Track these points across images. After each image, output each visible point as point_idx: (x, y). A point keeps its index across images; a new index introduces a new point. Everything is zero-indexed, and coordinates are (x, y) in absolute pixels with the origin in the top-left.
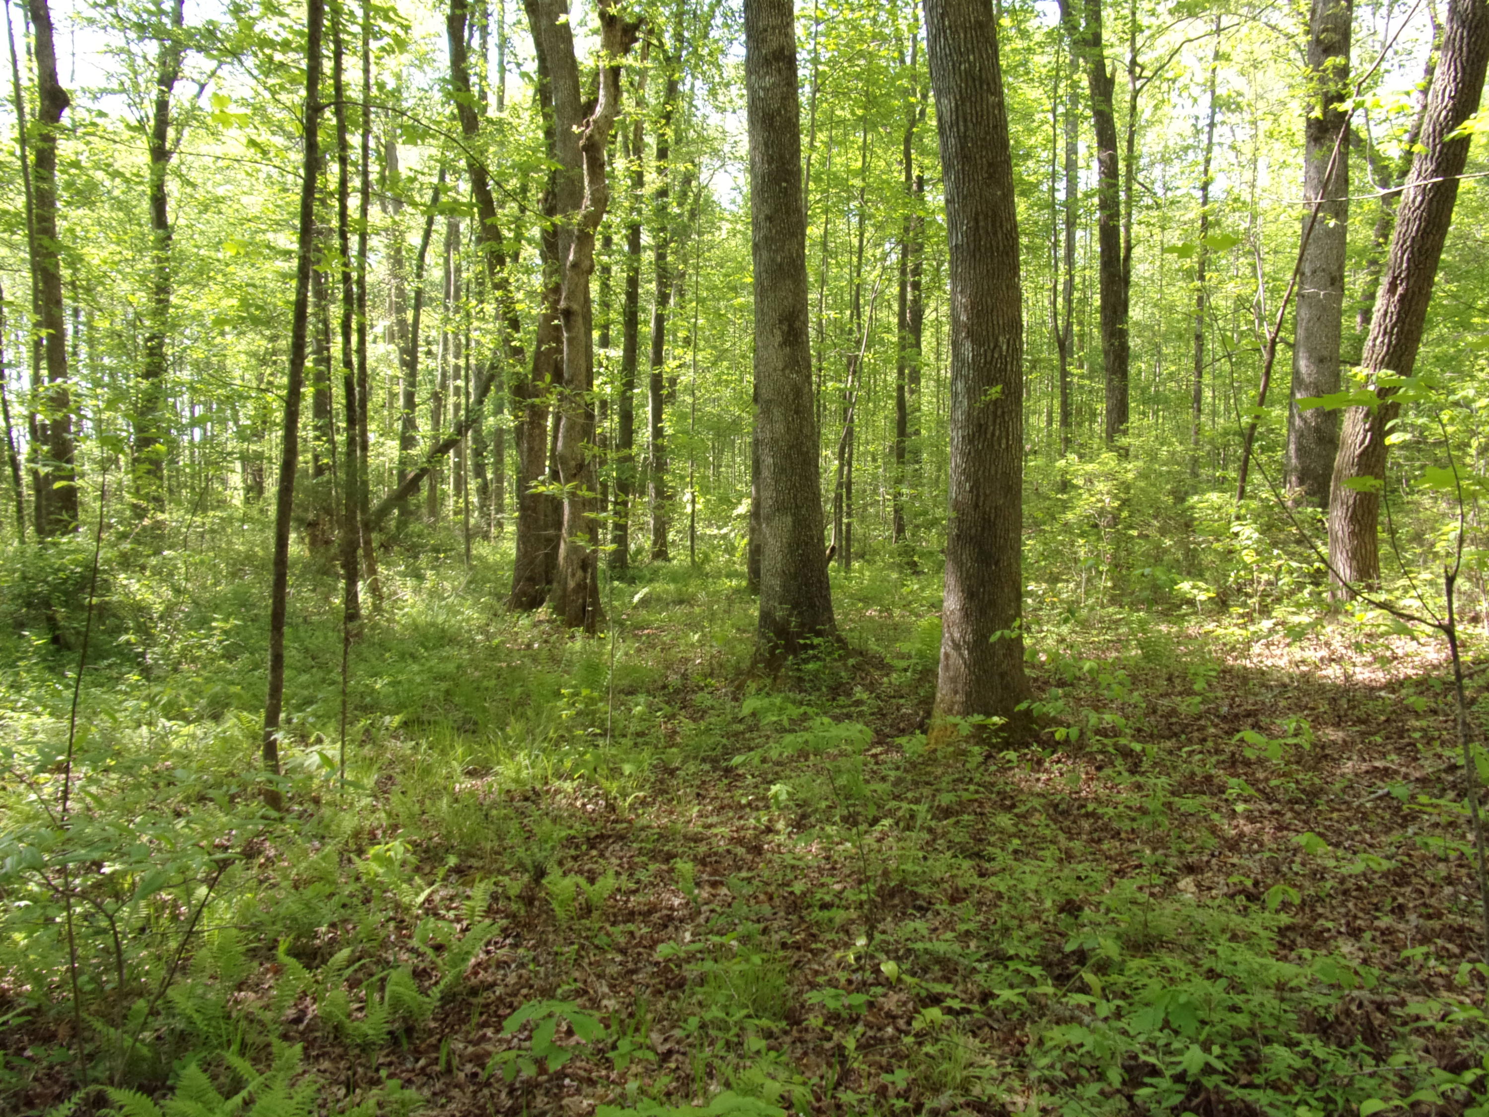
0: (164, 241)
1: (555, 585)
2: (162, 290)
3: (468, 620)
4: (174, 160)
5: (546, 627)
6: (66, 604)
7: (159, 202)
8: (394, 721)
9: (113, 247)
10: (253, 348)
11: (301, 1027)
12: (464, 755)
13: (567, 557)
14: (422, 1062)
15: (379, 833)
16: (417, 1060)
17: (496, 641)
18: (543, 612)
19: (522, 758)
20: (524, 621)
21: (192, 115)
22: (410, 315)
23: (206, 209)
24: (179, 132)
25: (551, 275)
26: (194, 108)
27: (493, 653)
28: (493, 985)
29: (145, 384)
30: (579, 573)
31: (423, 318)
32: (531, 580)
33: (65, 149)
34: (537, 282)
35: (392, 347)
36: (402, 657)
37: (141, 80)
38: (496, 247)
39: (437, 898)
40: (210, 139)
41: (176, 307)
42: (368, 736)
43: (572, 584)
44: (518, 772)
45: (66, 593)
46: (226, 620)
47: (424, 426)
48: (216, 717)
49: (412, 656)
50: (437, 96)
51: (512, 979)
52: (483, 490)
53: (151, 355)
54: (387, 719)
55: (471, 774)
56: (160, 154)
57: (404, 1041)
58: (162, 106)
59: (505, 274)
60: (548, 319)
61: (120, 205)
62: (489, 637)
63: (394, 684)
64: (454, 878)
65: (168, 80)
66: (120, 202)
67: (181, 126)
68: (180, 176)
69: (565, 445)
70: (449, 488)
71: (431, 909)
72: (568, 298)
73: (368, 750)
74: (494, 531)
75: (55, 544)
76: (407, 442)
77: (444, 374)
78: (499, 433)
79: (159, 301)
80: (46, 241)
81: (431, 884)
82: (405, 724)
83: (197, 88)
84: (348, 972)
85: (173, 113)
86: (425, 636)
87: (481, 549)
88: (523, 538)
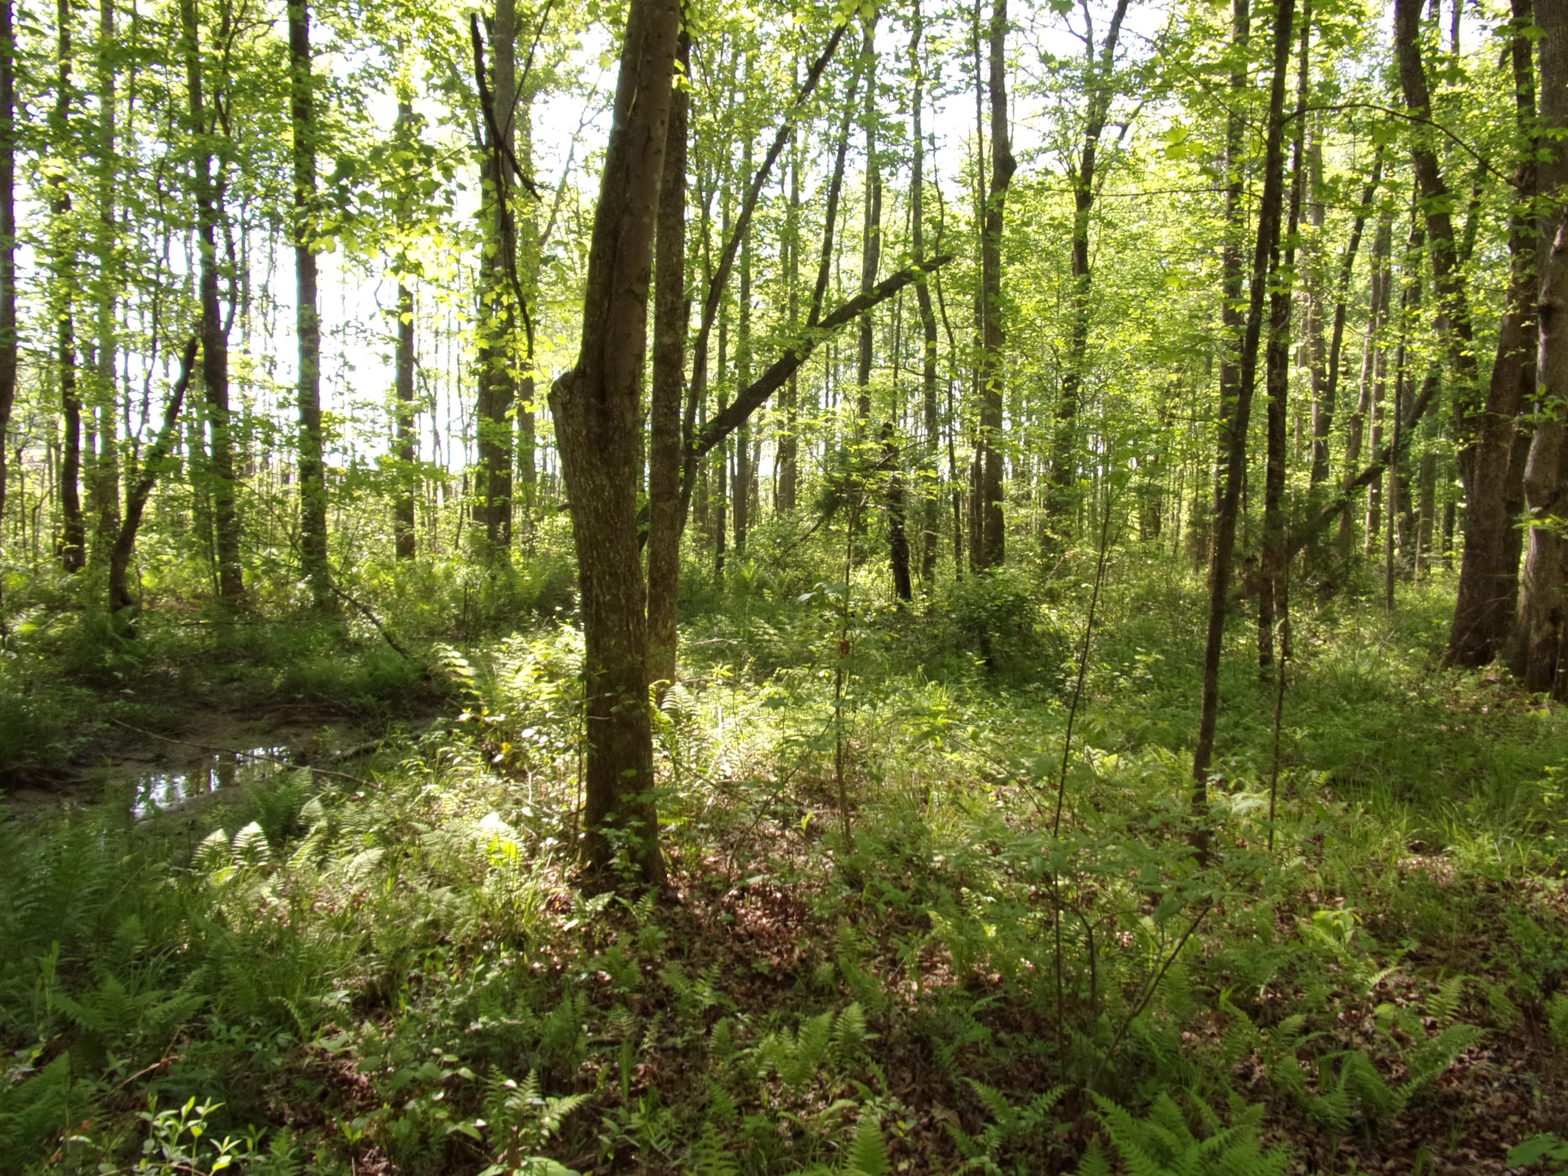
0: (1084, 287)
1: (1510, 639)
2: (1081, 332)
3: (1397, 672)
4: (1096, 204)
5: (1497, 687)
6: (998, 629)
7: (1081, 247)
8: (1320, 777)
9: (1038, 297)
10: (1157, 382)
11: (1250, 1085)
12: (1408, 828)
13: (1529, 607)
14: (1390, 1164)
15: (1314, 897)
16: (1384, 1160)
17: (1433, 701)
18: (1491, 671)
19: (1484, 839)
20: (1468, 680)
21: (1117, 156)
22: (1328, 333)
23: (1125, 246)
24: (1102, 178)
25: (1524, 266)
26: (1118, 150)
27: (1431, 713)
28: (1473, 1100)
29: (1063, 424)
30: (1548, 627)
31: (1346, 336)
32: (1479, 632)
33: (1012, 211)
34: (1503, 279)
35: (1305, 369)
36: (1322, 708)
37: (1070, 133)
38: (1446, 244)
39: (1391, 983)
40: (1130, 179)
41: (1092, 346)
42: (1292, 791)
43: (1535, 639)
44: (1481, 856)
45: (1000, 619)
46: (1148, 654)
47: (1338, 455)
48: (1135, 750)
49: (1334, 709)
50: (1378, 85)
51: (1496, 1099)
52: (1408, 525)
53: (1067, 395)
54: (1314, 773)
55: (1416, 849)
56: (1084, 200)
57: (1368, 1133)
58: (1089, 154)
59: (1462, 274)
60: (1514, 320)
61: (1049, 255)
62: (1422, 694)
63: (1314, 736)
64: (1409, 965)
65: (1094, 130)
66: (1049, 253)
67: (1105, 168)
68: (1102, 219)
69: (1535, 470)
70: (1363, 523)
71: (1383, 994)
72: (1549, 292)
73: (1293, 805)
74: (1418, 573)
75: (991, 575)
76: (1320, 472)
77: (1366, 396)
78: (1429, 460)
79: (1077, 343)
80: (992, 298)
81: (1383, 966)
82: (1333, 782)
83: (1119, 130)
84: (1302, 1041)
85: (1098, 159)
86: (1349, 687)
87: (1407, 594)
88: (1468, 582)
